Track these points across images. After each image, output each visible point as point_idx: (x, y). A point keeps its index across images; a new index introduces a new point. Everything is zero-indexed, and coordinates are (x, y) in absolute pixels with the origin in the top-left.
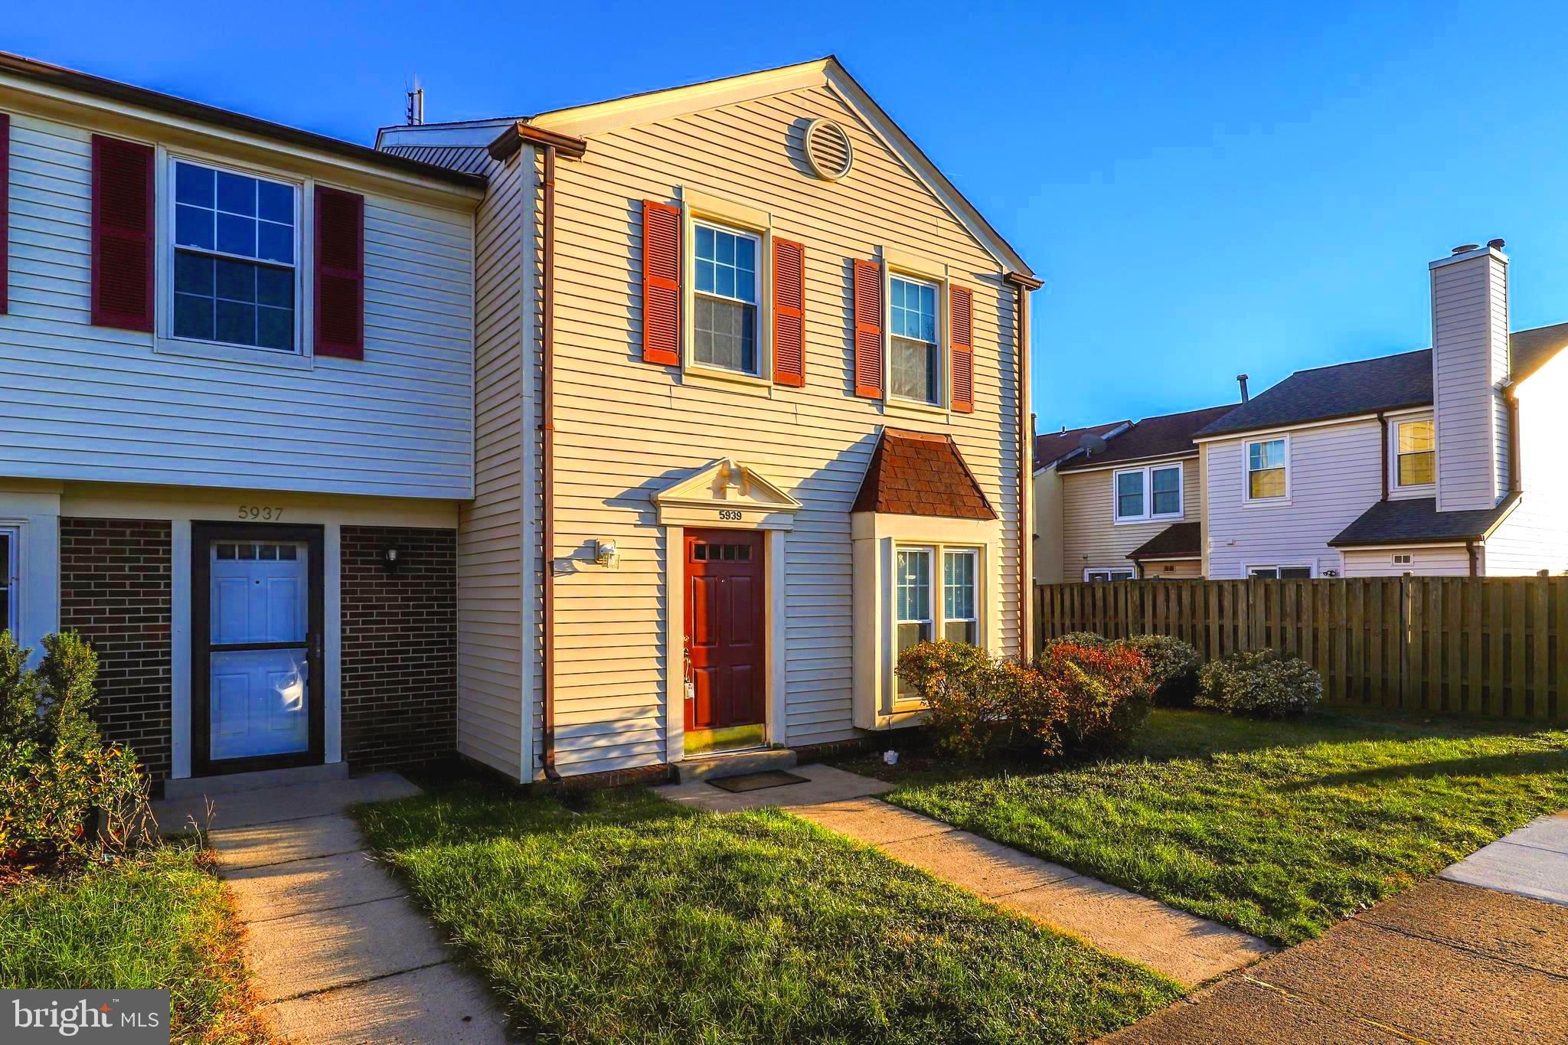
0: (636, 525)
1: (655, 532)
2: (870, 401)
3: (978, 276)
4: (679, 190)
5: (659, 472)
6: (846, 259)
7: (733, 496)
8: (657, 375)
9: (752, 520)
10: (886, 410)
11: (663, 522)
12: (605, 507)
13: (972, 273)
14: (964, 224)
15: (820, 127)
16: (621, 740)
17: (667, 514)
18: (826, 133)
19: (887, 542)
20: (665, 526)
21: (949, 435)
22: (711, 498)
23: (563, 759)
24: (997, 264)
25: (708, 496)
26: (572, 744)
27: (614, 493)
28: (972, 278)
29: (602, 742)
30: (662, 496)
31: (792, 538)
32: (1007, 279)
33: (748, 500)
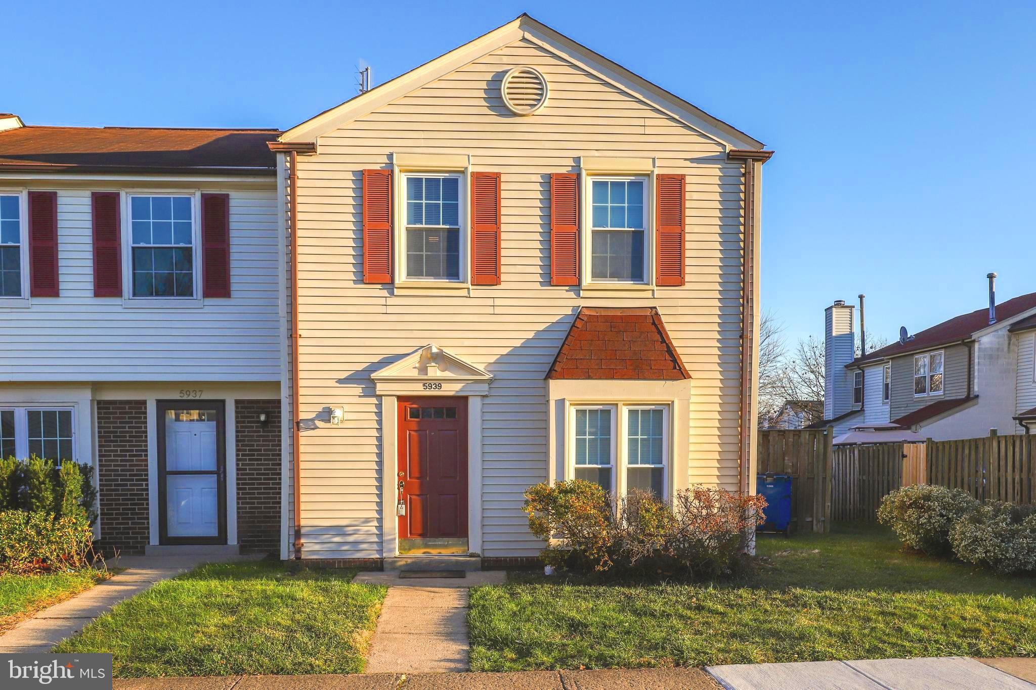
0: (360, 396)
1: (374, 400)
2: (567, 288)
3: (692, 160)
4: (390, 156)
5: (376, 359)
6: (543, 176)
7: (434, 372)
8: (377, 291)
9: (450, 389)
10: (582, 293)
11: (378, 393)
12: (338, 385)
13: (686, 159)
14: (677, 117)
15: (516, 74)
16: (351, 539)
17: (380, 388)
18: (523, 77)
19: (561, 403)
20: (381, 396)
21: (655, 308)
22: (417, 375)
23: (309, 547)
24: (719, 144)
25: (415, 374)
26: (316, 538)
27: (344, 375)
28: (688, 164)
29: (337, 539)
30: (374, 375)
31: (487, 401)
32: (733, 157)
33: (448, 374)
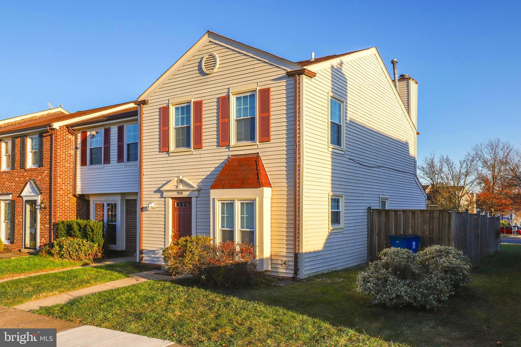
0: (160, 198)
1: (163, 199)
2: (225, 147)
3: (273, 80)
4: (168, 100)
5: (164, 182)
6: (217, 98)
7: (181, 187)
8: (165, 155)
9: (185, 194)
11: (164, 196)
12: (154, 193)
13: (271, 80)
14: (266, 61)
15: (207, 57)
16: (157, 256)
17: (165, 194)
18: (209, 58)
19: (214, 199)
20: (165, 198)
21: (258, 153)
22: (175, 189)
23: (145, 258)
24: (285, 70)
25: (174, 188)
26: (147, 255)
27: (155, 189)
28: (272, 82)
29: (153, 256)
30: (161, 189)
31: (198, 199)
32: (290, 75)
33: (185, 188)
